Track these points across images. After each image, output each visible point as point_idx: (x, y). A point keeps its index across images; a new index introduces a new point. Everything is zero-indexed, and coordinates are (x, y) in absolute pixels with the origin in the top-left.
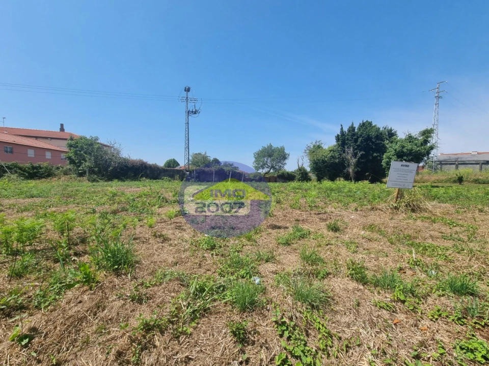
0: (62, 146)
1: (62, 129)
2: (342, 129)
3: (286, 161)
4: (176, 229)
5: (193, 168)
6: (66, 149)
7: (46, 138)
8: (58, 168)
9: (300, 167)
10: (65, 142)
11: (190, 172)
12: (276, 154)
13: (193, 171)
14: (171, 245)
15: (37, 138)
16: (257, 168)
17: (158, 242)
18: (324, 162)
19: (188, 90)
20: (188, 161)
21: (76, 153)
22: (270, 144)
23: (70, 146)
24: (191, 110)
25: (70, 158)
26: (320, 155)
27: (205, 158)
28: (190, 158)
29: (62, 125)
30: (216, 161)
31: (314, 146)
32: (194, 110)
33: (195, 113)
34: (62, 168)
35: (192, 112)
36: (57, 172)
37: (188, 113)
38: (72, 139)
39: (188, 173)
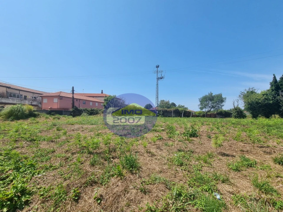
0: (102, 100)
1: (102, 93)
2: (275, 77)
3: (224, 103)
4: (157, 148)
5: (160, 109)
6: (103, 101)
7: (96, 97)
8: (100, 110)
9: (236, 107)
10: (103, 99)
11: (159, 111)
12: (215, 99)
13: (160, 111)
14: (156, 159)
15: (93, 97)
16: (201, 109)
17: (149, 156)
18: (257, 103)
19: (158, 67)
20: (158, 105)
21: (107, 103)
22: (211, 92)
23: (105, 100)
24: (159, 77)
25: (105, 106)
26: (253, 98)
27: (167, 103)
28: (159, 103)
29: (102, 91)
30: (174, 104)
31: (248, 92)
32: (161, 77)
33: (162, 79)
34: (102, 110)
35: (160, 78)
36: (100, 112)
37: (158, 79)
38: (106, 97)
39: (158, 112)
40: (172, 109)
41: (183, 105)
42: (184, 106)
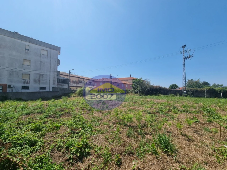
0: (131, 82)
1: (131, 77)
5: (188, 89)
6: (132, 83)
7: (126, 80)
8: (129, 90)
10: (132, 81)
11: (187, 91)
13: (189, 91)
15: (124, 80)
19: (184, 47)
20: (185, 85)
21: (135, 85)
23: (133, 82)
24: (186, 57)
25: (133, 87)
27: (197, 82)
28: (186, 83)
29: (131, 75)
30: (206, 84)
32: (189, 56)
33: (189, 58)
34: (131, 90)
35: (187, 57)
36: (129, 92)
37: (185, 59)
38: (134, 80)
39: (185, 92)
40: (205, 89)
41: (220, 84)
42: (222, 85)
